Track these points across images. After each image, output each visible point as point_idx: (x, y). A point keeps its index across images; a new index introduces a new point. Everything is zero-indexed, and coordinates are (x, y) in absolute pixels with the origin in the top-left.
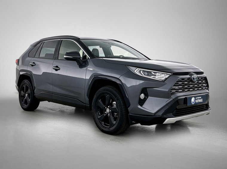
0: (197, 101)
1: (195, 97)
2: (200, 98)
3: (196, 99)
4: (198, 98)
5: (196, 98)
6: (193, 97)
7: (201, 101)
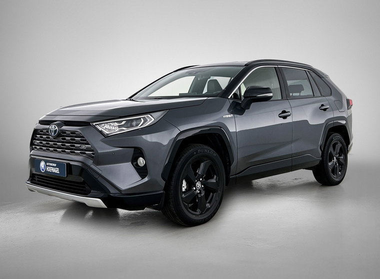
0: (49, 169)
1: (46, 162)
2: (55, 165)
3: (47, 166)
4: (51, 164)
5: (47, 164)
6: (43, 160)
7: (56, 171)
